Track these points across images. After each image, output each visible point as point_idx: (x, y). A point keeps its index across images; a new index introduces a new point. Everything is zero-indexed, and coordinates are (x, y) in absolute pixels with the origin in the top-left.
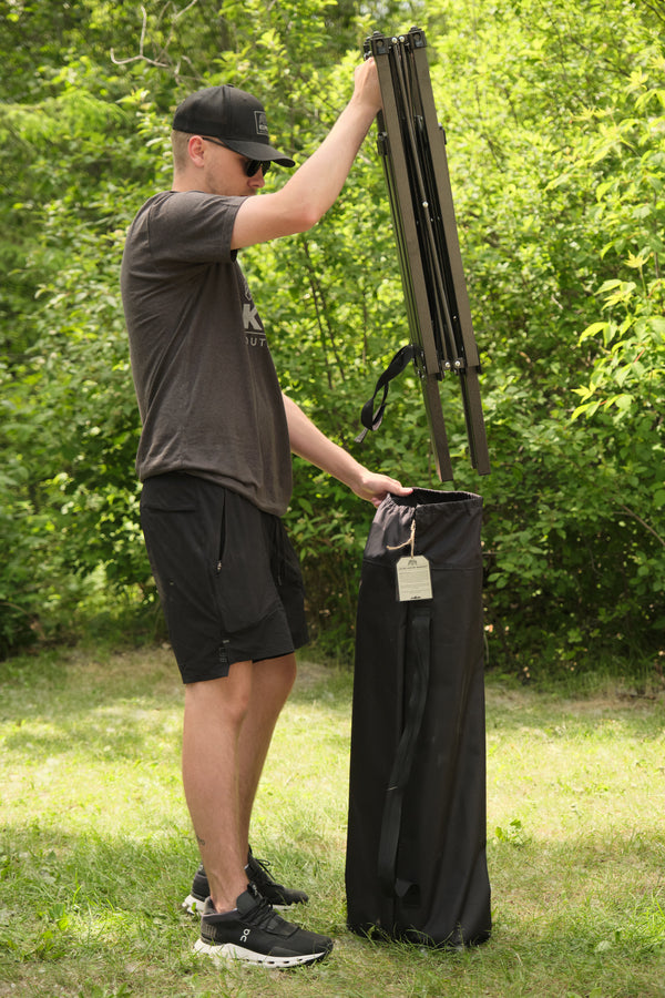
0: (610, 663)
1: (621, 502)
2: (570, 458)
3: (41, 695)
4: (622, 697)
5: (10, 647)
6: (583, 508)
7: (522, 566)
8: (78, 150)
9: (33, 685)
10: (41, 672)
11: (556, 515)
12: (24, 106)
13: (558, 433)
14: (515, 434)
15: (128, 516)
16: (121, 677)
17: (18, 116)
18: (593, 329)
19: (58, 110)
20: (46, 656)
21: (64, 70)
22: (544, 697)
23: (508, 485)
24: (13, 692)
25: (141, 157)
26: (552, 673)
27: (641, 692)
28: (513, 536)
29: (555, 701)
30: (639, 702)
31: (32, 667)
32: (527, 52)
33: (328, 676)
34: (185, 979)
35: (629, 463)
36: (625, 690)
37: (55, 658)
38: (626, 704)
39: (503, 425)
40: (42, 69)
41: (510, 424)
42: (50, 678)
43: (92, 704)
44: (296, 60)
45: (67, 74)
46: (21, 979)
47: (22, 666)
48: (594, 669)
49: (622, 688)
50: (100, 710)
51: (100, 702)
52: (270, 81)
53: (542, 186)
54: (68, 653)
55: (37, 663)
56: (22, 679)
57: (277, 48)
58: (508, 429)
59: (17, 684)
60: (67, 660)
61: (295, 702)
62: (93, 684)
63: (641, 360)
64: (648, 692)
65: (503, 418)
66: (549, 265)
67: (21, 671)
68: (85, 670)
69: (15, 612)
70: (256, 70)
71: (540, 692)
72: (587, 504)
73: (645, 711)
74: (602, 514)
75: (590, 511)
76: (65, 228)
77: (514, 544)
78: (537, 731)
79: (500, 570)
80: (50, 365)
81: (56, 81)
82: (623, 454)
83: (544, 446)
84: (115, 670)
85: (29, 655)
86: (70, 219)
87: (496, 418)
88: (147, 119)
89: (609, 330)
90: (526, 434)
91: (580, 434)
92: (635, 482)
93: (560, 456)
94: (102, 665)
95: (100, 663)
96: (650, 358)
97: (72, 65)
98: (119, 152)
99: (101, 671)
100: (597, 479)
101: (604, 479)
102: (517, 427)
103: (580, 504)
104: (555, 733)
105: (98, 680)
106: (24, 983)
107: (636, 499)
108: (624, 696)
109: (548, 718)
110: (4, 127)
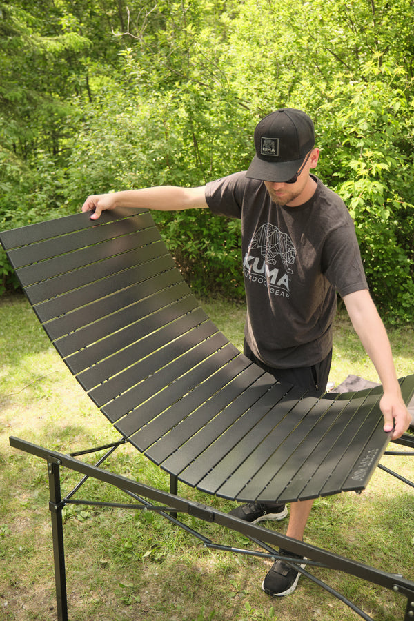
12: (49, 38)
17: (47, 43)
19: (64, 40)
21: (62, 19)
88: (130, 63)
110: (42, 47)
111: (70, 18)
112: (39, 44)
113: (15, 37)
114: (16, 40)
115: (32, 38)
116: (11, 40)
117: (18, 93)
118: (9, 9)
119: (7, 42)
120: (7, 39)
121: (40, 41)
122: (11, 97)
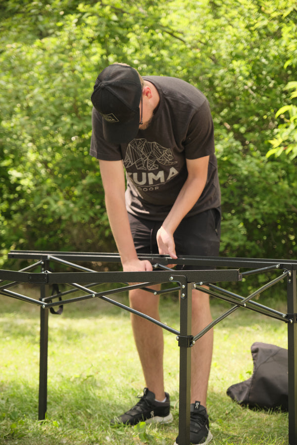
0: (280, 294)
1: (290, 203)
2: (264, 178)
6: (270, 206)
7: (233, 239)
11: (254, 211)
13: (257, 165)
14: (233, 165)
18: (283, 110)
39: (228, 161)
48: (272, 297)
53: (248, 27)
58: (230, 162)
65: (227, 156)
66: (250, 71)
72: (272, 204)
74: (281, 210)
75: (274, 208)
82: (291, 176)
83: (249, 172)
87: (223, 156)
89: (292, 110)
90: (240, 165)
91: (269, 165)
93: (259, 177)
100: (278, 190)
101: (282, 190)
102: (234, 161)
103: (268, 205)
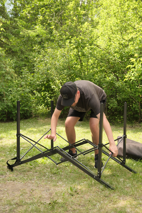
1: (131, 95)
2: (123, 88)
3: (34, 124)
4: (129, 127)
5: (28, 117)
6: (124, 96)
7: (114, 105)
8: (42, 37)
9: (33, 123)
10: (34, 121)
11: (120, 97)
12: (31, 31)
13: (121, 84)
14: (114, 84)
15: (48, 97)
16: (47, 122)
17: (30, 32)
18: (128, 66)
19: (36, 31)
20: (34, 118)
21: (36, 26)
22: (117, 127)
23: (111, 92)
24: (29, 124)
25: (52, 38)
26: (117, 123)
27: (132, 127)
28: (112, 100)
29: (119, 127)
30: (132, 128)
31: (32, 120)
32: (117, 22)
33: (81, 123)
34: (67, 168)
35: (132, 89)
36: (130, 126)
37: (36, 119)
38: (130, 128)
39: (112, 82)
40: (32, 26)
41: (113, 82)
42: (35, 122)
43: (43, 126)
44: (79, 22)
45: (37, 27)
46: (39, 167)
47: (31, 120)
49: (129, 126)
50: (44, 127)
51: (44, 126)
52: (74, 25)
53: (119, 43)
54: (38, 118)
55: (33, 119)
56: (31, 122)
57: (76, 20)
58: (113, 83)
59: (30, 123)
60: (38, 119)
61: (76, 126)
62: (42, 123)
63: (136, 72)
64: (134, 126)
66: (120, 56)
67: (31, 121)
68: (41, 121)
69: (29, 111)
70: (72, 24)
71: (116, 126)
72: (125, 95)
73: (134, 129)
74: (128, 97)
75: (126, 96)
76: (39, 49)
77: (113, 102)
78: (117, 132)
79: (110, 106)
80: (37, 71)
81: (35, 28)
82: (131, 87)
83: (119, 86)
84: (46, 121)
85: (31, 118)
86: (40, 48)
87: (111, 81)
88: (54, 31)
89: (131, 66)
90: (116, 84)
91: (124, 84)
92: (133, 92)
93: (121, 87)
94: (44, 120)
95: (43, 120)
96: (137, 71)
97: (38, 25)
98: (48, 37)
99: (43, 121)
101: (128, 91)
102: (114, 82)
103: (124, 95)
104: (120, 132)
105: (43, 122)
106: (40, 167)
107: (133, 95)
108: (130, 127)
109: (118, 130)
110: (28, 34)
111: (40, 26)
112: (27, 33)
113: (18, 29)
114: (18, 30)
115: (25, 30)
116: (16, 30)
117: (17, 49)
118: (16, 20)
119: (15, 31)
120: (15, 30)
121: (27, 32)
122: (15, 50)
